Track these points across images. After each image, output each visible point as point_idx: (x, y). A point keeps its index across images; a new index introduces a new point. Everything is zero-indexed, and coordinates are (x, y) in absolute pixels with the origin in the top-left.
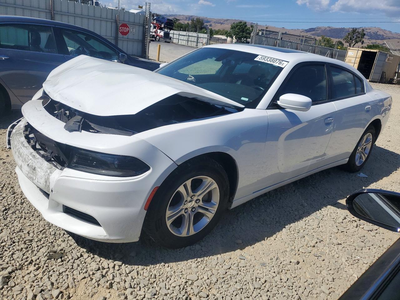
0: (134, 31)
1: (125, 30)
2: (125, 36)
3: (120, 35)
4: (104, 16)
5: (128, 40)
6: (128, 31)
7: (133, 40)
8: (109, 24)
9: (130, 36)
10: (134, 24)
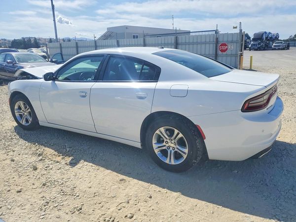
0: (232, 47)
1: (224, 48)
2: (224, 53)
3: (220, 52)
4: (208, 40)
5: (227, 56)
6: (227, 49)
7: (231, 55)
8: (211, 45)
9: (228, 52)
10: (232, 42)
